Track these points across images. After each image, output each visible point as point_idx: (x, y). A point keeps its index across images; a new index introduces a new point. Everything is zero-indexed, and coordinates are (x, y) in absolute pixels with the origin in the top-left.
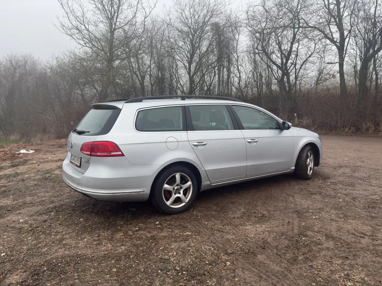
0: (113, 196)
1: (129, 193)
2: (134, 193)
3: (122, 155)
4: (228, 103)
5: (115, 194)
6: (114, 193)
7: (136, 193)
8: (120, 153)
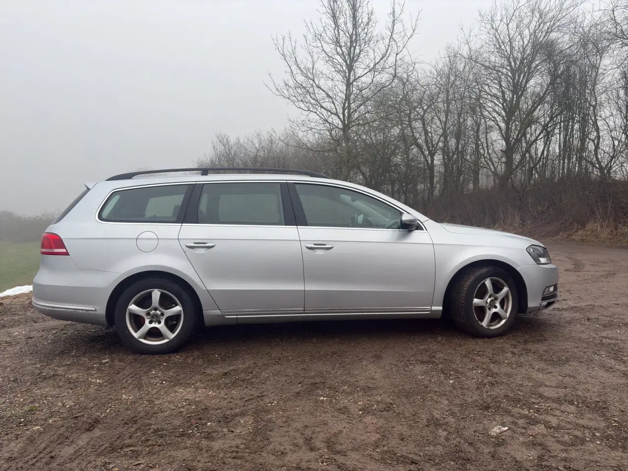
0: (52, 311)
1: (73, 310)
2: (80, 311)
3: (67, 254)
4: (286, 180)
5: (55, 309)
6: (54, 307)
7: (84, 311)
8: (64, 250)
